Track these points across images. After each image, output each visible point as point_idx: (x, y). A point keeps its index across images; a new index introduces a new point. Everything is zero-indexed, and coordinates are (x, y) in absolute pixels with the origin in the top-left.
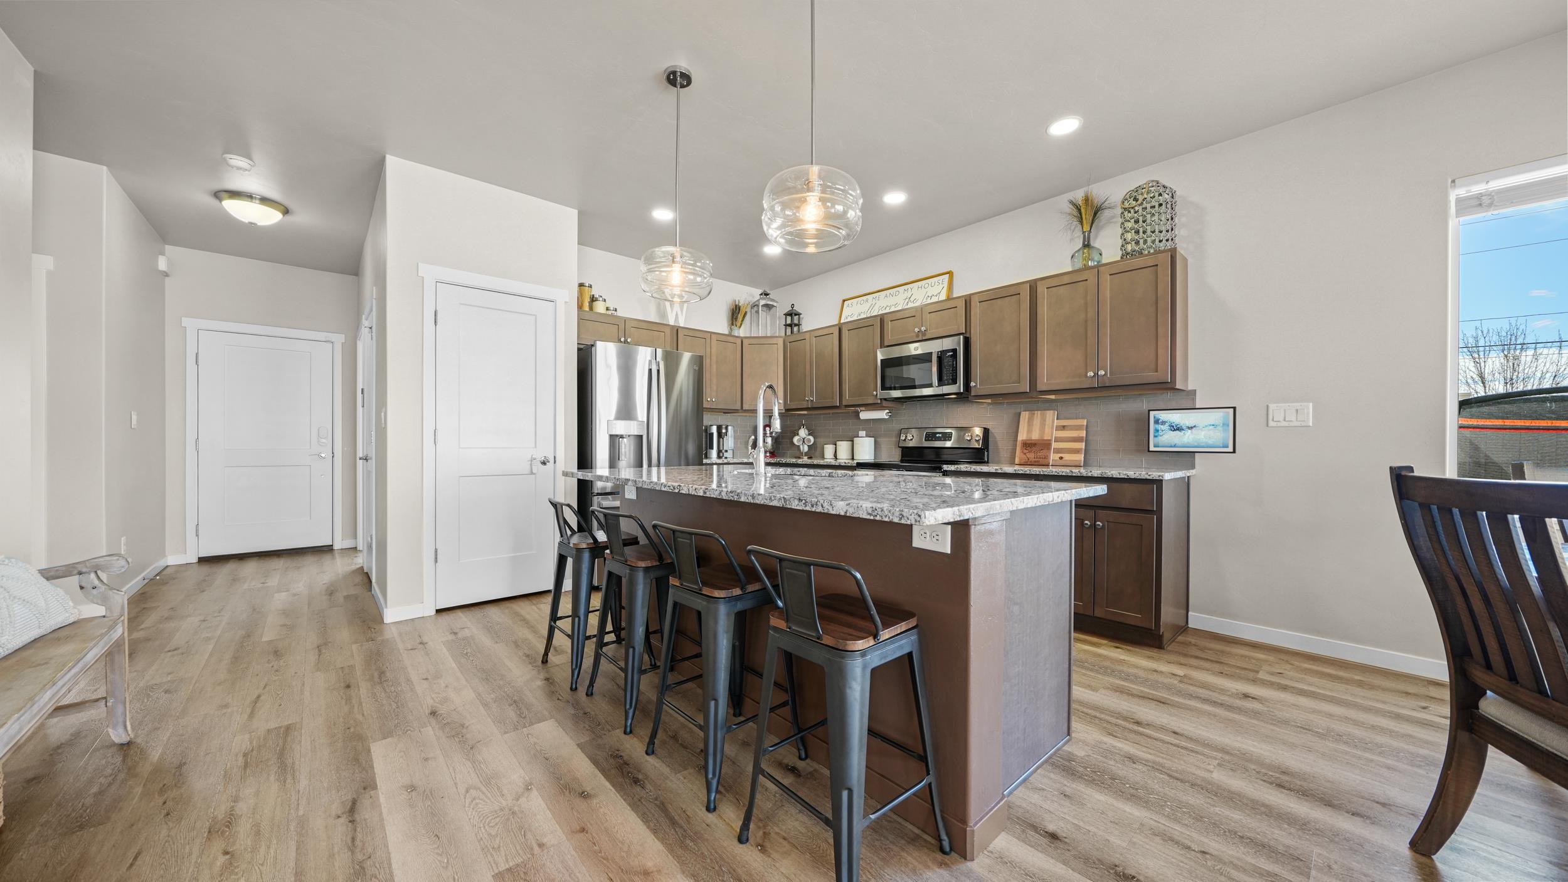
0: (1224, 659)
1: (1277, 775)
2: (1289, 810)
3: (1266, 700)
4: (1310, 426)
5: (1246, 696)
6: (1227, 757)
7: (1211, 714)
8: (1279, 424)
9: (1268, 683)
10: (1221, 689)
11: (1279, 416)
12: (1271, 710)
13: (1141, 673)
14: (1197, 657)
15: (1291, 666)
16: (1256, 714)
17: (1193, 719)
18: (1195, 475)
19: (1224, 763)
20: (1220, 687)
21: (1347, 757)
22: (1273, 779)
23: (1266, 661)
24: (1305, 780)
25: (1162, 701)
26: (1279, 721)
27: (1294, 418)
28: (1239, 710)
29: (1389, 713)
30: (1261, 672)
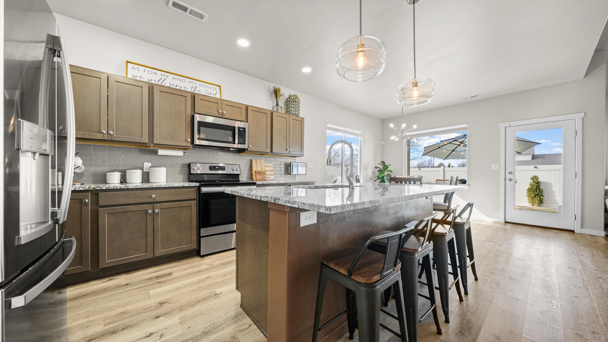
4: (312, 168)
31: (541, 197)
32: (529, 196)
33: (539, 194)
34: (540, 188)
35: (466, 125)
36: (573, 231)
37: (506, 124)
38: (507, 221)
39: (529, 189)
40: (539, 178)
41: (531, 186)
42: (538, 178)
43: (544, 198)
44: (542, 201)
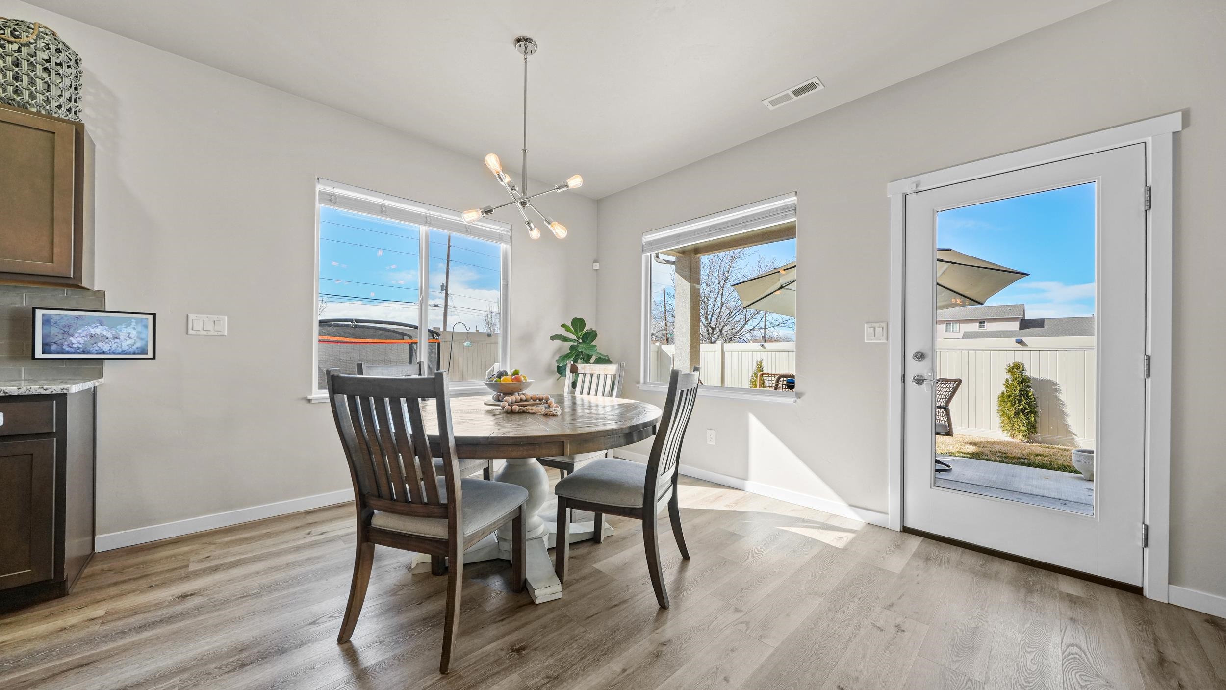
0: (150, 570)
1: (237, 657)
2: (257, 683)
3: (204, 590)
4: (225, 336)
5: (184, 597)
6: (185, 676)
7: (152, 639)
8: (199, 333)
9: (200, 572)
10: (156, 605)
11: (198, 326)
12: (212, 597)
13: (41, 645)
14: (116, 584)
15: (214, 546)
16: (198, 610)
17: (133, 658)
18: (103, 384)
19: (184, 685)
20: (154, 602)
21: (280, 602)
22: (235, 664)
23: (191, 551)
24: (259, 644)
25: (85, 662)
26: (221, 604)
27: (212, 329)
28: (182, 616)
29: (292, 549)
30: (190, 564)
31: (1033, 416)
32: (1003, 413)
33: (1026, 409)
34: (1030, 394)
35: (792, 199)
36: (1137, 591)
37: (907, 185)
38: (910, 524)
39: (1003, 396)
40: (1027, 367)
41: (1007, 387)
42: (1023, 370)
43: (1038, 419)
44: (1035, 427)
